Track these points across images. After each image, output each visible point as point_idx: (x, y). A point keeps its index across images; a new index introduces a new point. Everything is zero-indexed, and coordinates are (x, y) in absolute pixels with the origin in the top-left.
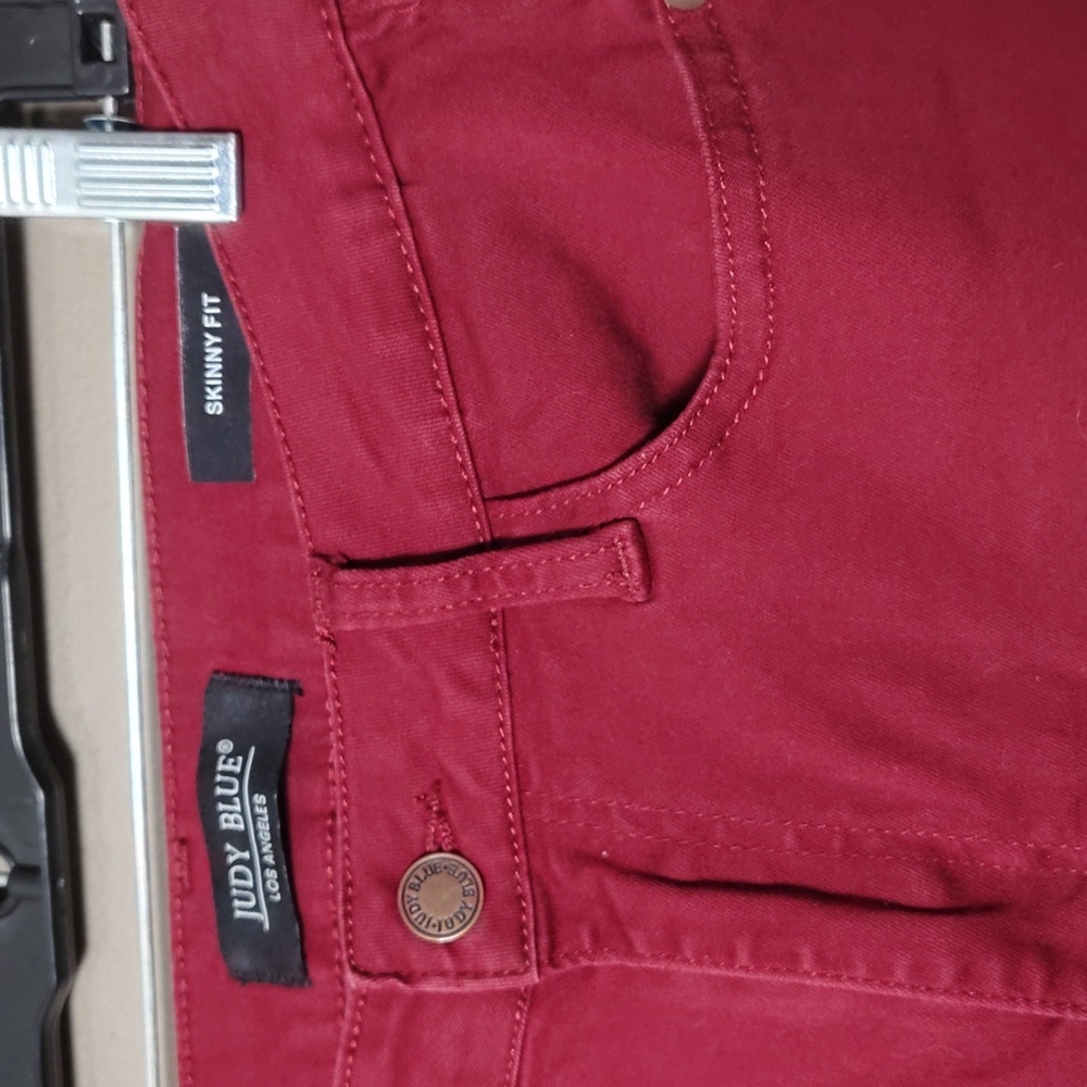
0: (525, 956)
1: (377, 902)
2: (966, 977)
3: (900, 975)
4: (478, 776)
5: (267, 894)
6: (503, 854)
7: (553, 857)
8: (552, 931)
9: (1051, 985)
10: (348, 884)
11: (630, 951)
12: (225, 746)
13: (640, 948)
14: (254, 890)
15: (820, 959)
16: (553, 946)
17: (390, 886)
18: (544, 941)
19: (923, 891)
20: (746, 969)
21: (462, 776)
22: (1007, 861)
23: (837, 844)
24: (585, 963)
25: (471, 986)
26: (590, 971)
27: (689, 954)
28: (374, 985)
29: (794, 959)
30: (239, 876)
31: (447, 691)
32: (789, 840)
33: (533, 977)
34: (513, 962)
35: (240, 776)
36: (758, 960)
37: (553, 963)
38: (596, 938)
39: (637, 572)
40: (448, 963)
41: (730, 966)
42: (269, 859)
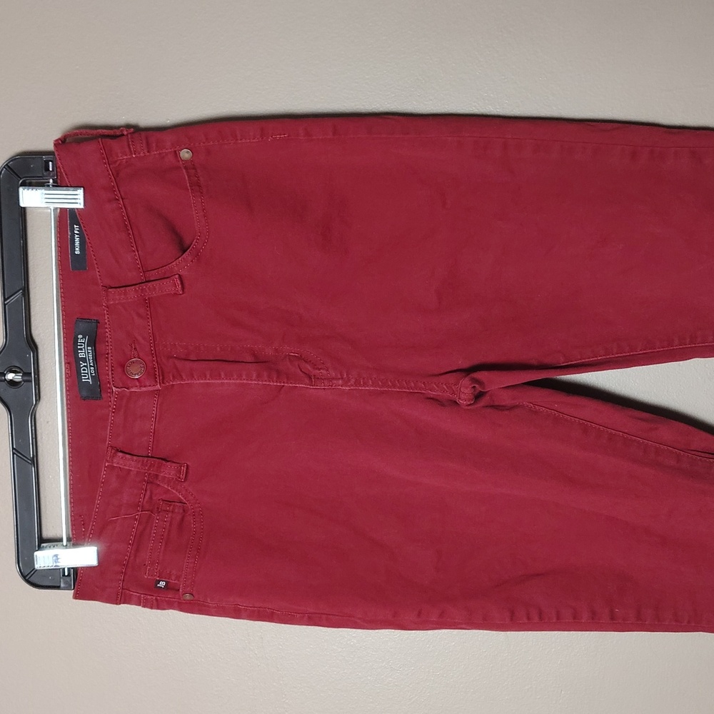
0: (157, 381)
1: (120, 370)
2: (259, 377)
3: (244, 377)
4: (144, 338)
5: (91, 374)
6: (150, 358)
7: (162, 357)
8: (163, 376)
9: (278, 377)
10: (113, 367)
11: (182, 379)
12: (80, 336)
13: (184, 378)
14: (88, 374)
15: (226, 375)
16: (163, 379)
17: (123, 366)
18: (161, 378)
19: (249, 359)
20: (209, 379)
21: (140, 338)
22: (269, 351)
23: (229, 349)
24: (171, 383)
25: (144, 389)
26: (173, 385)
27: (195, 377)
28: (119, 390)
29: (220, 375)
30: (84, 370)
31: (136, 318)
32: (218, 349)
33: (158, 387)
34: (154, 383)
35: (84, 343)
36: (212, 377)
37: (163, 383)
38: (173, 377)
39: (180, 286)
40: (138, 384)
41: (205, 379)
42: (92, 364)
